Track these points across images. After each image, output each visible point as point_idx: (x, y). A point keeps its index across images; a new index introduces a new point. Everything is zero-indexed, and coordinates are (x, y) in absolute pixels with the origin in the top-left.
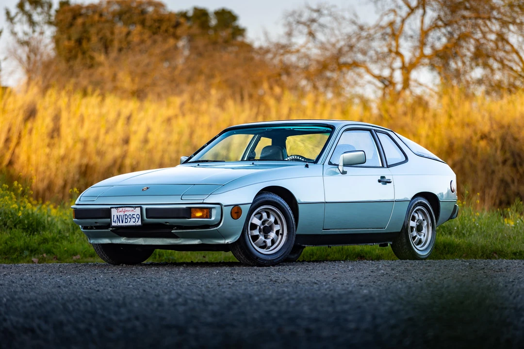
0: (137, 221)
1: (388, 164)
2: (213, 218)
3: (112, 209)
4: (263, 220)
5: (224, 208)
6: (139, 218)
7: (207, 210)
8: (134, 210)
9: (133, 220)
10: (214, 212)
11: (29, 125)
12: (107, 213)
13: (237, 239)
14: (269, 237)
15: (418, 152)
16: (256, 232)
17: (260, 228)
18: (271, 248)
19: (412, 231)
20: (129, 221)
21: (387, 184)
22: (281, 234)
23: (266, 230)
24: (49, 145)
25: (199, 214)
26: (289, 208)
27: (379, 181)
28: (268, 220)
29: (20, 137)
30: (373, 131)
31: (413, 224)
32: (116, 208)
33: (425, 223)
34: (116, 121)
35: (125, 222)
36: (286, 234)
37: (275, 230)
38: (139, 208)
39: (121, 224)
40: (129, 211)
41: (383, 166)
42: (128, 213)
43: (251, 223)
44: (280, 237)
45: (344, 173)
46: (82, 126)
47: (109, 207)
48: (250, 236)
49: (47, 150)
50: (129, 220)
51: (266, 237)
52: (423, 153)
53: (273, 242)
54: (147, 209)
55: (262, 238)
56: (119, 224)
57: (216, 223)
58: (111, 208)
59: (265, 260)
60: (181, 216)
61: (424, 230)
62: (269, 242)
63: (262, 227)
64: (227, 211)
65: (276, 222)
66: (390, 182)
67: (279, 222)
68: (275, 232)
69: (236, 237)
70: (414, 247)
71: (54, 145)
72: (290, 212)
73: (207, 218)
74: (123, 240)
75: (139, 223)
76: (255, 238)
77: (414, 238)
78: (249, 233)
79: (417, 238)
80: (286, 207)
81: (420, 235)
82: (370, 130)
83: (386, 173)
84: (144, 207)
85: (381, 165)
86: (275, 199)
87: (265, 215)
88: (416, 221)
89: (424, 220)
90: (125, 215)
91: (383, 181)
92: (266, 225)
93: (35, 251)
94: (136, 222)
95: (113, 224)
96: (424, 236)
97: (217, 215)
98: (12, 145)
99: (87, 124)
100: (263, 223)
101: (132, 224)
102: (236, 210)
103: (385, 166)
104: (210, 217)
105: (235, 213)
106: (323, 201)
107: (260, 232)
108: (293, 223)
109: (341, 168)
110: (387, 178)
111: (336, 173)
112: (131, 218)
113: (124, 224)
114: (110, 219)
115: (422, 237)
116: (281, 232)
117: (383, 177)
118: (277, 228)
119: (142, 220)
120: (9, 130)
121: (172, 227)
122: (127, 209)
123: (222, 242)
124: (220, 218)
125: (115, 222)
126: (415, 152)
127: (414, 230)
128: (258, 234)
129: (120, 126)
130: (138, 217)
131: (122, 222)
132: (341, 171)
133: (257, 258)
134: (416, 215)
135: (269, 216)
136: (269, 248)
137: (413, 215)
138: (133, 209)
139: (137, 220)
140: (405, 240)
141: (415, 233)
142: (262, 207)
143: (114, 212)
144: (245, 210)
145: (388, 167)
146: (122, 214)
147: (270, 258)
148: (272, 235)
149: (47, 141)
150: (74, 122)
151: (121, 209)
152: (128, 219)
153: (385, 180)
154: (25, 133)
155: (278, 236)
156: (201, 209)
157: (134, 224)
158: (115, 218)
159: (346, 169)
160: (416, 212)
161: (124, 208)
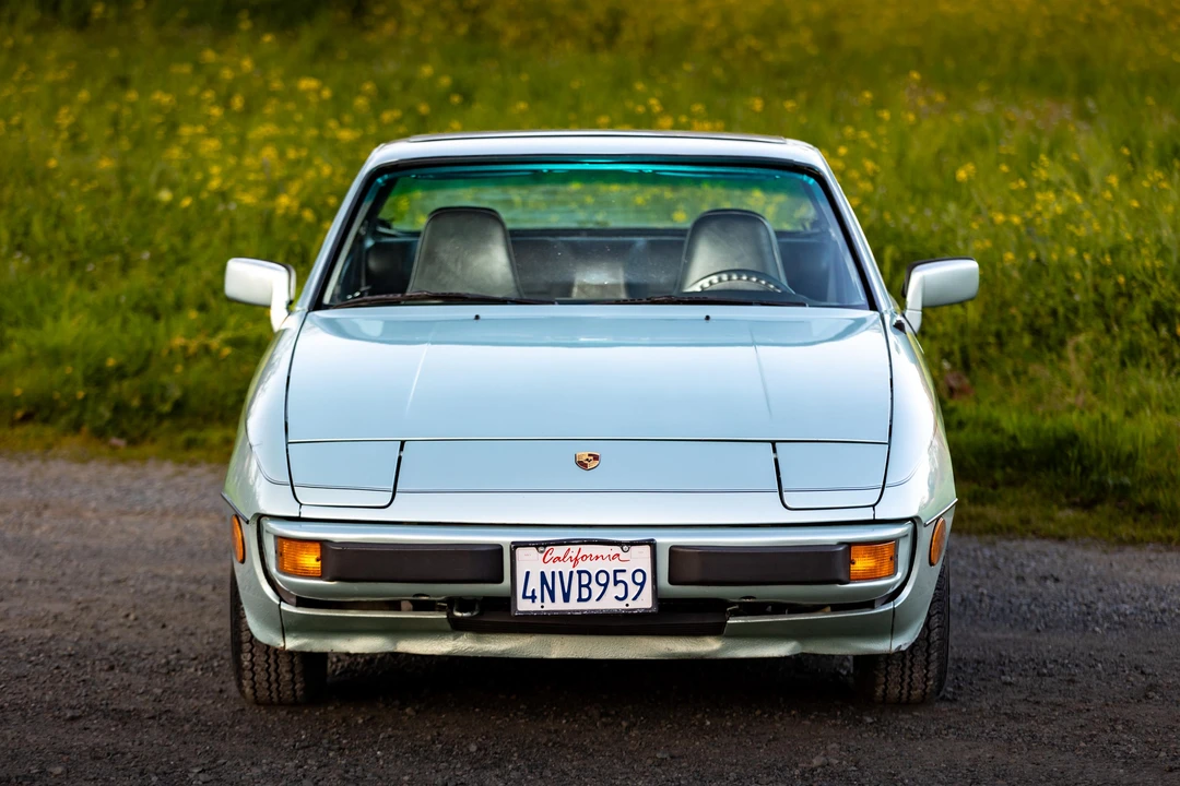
0: (632, 594)
3: (520, 551)
5: (919, 533)
6: (642, 585)
8: (623, 556)
9: (616, 591)
20: (596, 595)
32: (537, 545)
35: (580, 600)
38: (647, 549)
39: (559, 605)
40: (599, 560)
42: (593, 569)
47: (504, 539)
50: (596, 590)
54: (674, 552)
56: (549, 606)
57: (898, 589)
58: (516, 545)
75: (645, 602)
84: (665, 540)
90: (580, 572)
94: (629, 600)
95: (523, 605)
97: (904, 561)
101: (609, 603)
112: (606, 585)
113: (574, 605)
114: (505, 586)
122: (587, 550)
125: (533, 598)
130: (639, 578)
131: (566, 598)
138: (617, 549)
139: (634, 589)
143: (530, 563)
146: (566, 568)
151: (559, 551)
152: (593, 585)
157: (621, 606)
158: (535, 584)
161: (575, 549)
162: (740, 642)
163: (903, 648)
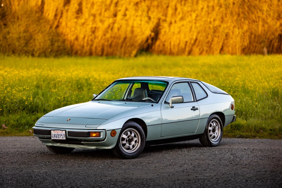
0: (63, 137)
1: (197, 100)
2: (101, 137)
3: (52, 131)
4: (128, 136)
5: (107, 132)
6: (64, 136)
7: (99, 133)
9: (62, 137)
10: (102, 134)
11: (66, 8)
12: (49, 132)
13: (114, 146)
14: (131, 144)
15: (214, 91)
16: (124, 142)
17: (126, 140)
18: (133, 150)
19: (210, 132)
21: (196, 110)
22: (137, 142)
23: (130, 141)
24: (76, 18)
25: (94, 135)
26: (142, 129)
27: (192, 109)
28: (131, 136)
29: (62, 13)
30: (190, 82)
31: (210, 128)
32: (53, 130)
33: (217, 127)
34: (110, 5)
36: (140, 142)
37: (134, 140)
38: (65, 131)
39: (56, 138)
40: (60, 132)
41: (194, 101)
42: (59, 133)
43: (122, 138)
44: (137, 143)
45: (172, 107)
46: (93, 8)
47: (50, 129)
48: (121, 144)
49: (76, 20)
50: (60, 137)
51: (130, 144)
52: (217, 91)
53: (133, 146)
54: (68, 132)
55: (127, 145)
56: (55, 139)
57: (103, 139)
59: (129, 156)
60: (85, 136)
61: (217, 131)
62: (131, 146)
63: (128, 139)
64: (108, 133)
65: (135, 136)
66: (198, 109)
67: (137, 136)
68: (134, 141)
69: (113, 145)
70: (211, 140)
71: (79, 17)
72: (143, 131)
73: (98, 137)
74: (58, 145)
75: (65, 139)
76: (124, 145)
77: (211, 136)
78: (121, 143)
79: (212, 135)
80: (140, 128)
81: (214, 134)
82: (188, 82)
83: (195, 104)
84: (67, 130)
85: (193, 101)
86: (134, 125)
87: (129, 133)
88: (212, 127)
89: (216, 126)
91: (194, 109)
92: (130, 138)
93: (32, 125)
95: (52, 138)
96: (216, 134)
97: (103, 135)
98: (58, 17)
99: (95, 7)
100: (128, 137)
101: (61, 138)
102: (113, 132)
103: (195, 101)
104: (100, 136)
105: (113, 134)
106: (161, 123)
107: (126, 142)
108: (144, 136)
109: (170, 105)
110: (196, 107)
111: (168, 108)
113: (57, 139)
114: (50, 136)
115: (215, 135)
116: (137, 141)
117: (194, 107)
118: (135, 139)
119: (66, 137)
120: (57, 10)
121: (81, 140)
122: (59, 131)
123: (107, 148)
124: (105, 136)
126: (212, 91)
127: (211, 131)
128: (125, 143)
129: (112, 8)
131: (57, 138)
132: (171, 106)
133: (125, 155)
134: (212, 124)
135: (131, 134)
136: (131, 149)
137: (210, 124)
138: (61, 131)
139: (64, 137)
140: (206, 137)
141: (211, 133)
142: (127, 129)
143: (53, 132)
144: (118, 132)
145: (197, 101)
146: (56, 133)
147: (131, 155)
148: (133, 143)
149: (75, 15)
150: (89, 6)
151: (56, 131)
152: (59, 136)
153: (195, 108)
154: (64, 11)
155: (136, 143)
156: (95, 132)
157: (62, 139)
158: (53, 135)
159: (173, 105)
160: (212, 122)
161: (57, 131)
162: (89, 146)
163: (110, 149)
